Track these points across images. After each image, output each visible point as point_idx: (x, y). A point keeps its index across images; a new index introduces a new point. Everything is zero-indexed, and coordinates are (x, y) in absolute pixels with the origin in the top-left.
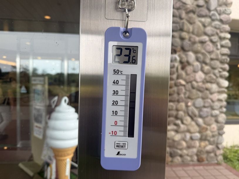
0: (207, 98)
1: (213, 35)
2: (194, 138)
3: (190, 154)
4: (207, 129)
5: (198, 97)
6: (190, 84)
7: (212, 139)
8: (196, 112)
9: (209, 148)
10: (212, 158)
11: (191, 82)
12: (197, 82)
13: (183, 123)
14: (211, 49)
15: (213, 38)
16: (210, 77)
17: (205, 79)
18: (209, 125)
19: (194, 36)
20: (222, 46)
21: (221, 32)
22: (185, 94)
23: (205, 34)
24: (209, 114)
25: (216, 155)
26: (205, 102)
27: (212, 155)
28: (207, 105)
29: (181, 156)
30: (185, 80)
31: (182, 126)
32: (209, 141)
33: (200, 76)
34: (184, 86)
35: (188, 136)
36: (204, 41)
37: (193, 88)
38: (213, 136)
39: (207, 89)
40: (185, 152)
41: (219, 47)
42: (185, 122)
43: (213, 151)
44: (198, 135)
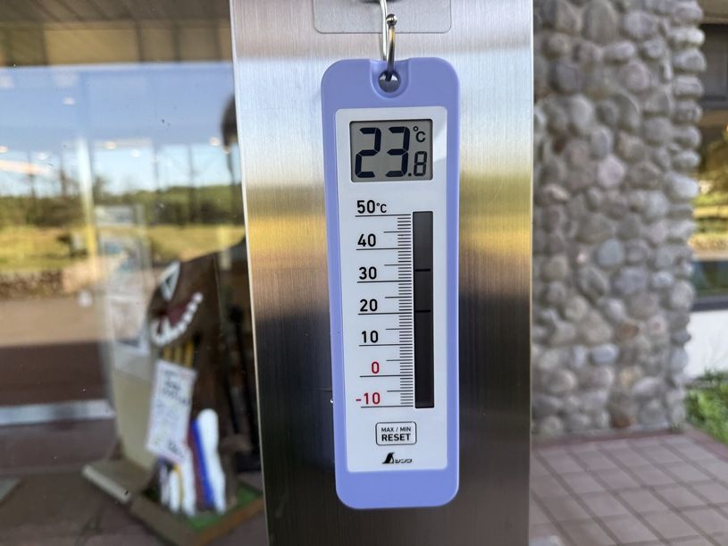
0: (636, 236)
1: (648, 37)
2: (598, 359)
3: (588, 407)
4: (636, 330)
5: (609, 237)
6: (580, 198)
7: (652, 360)
8: (603, 280)
9: (646, 384)
10: (653, 414)
11: (584, 190)
12: (603, 189)
13: (563, 316)
14: (646, 82)
15: (648, 45)
16: (644, 170)
17: (628, 178)
18: (645, 318)
19: (588, 45)
20: (678, 71)
21: (675, 25)
22: (567, 227)
23: (624, 34)
24: (643, 285)
25: (665, 405)
26: (627, 250)
27: (655, 405)
28: (634, 257)
29: (561, 414)
30: (566, 185)
31: (562, 327)
32: (644, 365)
33: (611, 169)
34: (564, 203)
35: (581, 354)
36: (620, 57)
37: (592, 207)
38: (656, 350)
39: (634, 209)
40: (574, 401)
41: (669, 73)
42: (569, 313)
43: (658, 394)
44: (611, 350)
